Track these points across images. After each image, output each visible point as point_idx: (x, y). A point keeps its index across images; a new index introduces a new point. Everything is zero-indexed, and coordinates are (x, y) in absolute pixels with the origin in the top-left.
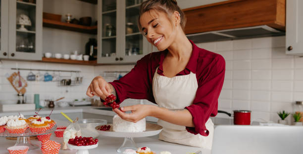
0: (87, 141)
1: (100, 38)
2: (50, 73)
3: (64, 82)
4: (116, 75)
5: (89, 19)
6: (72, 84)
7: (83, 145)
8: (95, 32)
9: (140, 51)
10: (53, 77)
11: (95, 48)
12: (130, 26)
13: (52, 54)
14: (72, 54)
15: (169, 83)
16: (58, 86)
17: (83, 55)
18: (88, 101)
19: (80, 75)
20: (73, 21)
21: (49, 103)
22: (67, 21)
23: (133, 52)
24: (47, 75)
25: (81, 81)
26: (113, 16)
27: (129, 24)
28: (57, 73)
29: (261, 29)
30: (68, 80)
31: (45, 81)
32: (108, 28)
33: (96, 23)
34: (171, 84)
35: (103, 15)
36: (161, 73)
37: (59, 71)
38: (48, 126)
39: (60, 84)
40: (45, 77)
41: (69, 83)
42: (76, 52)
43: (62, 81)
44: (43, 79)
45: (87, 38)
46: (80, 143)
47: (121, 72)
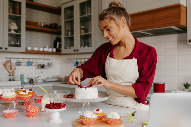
0: (58, 106)
1: (63, 37)
2: (31, 60)
3: (40, 66)
4: (74, 61)
5: (56, 25)
6: (45, 67)
7: (55, 108)
8: (60, 33)
9: (90, 45)
10: (32, 63)
11: (60, 43)
12: (83, 29)
13: (32, 48)
14: (45, 47)
15: (118, 64)
16: (36, 69)
17: (52, 48)
18: (55, 79)
19: (50, 61)
20: (45, 26)
21: (30, 80)
22: (41, 26)
23: (85, 46)
24: (28, 62)
25: (51, 65)
26: (72, 22)
27: (82, 27)
28: (35, 60)
29: (171, 28)
30: (42, 65)
31: (27, 65)
32: (68, 30)
33: (60, 27)
34: (119, 64)
35: (65, 22)
36: (112, 56)
37: (36, 59)
38: (31, 95)
39: (37, 68)
40: (28, 63)
41: (43, 67)
42: (47, 46)
43: (38, 66)
44: (26, 64)
45: (54, 37)
46: (54, 107)
47: (77, 59)
